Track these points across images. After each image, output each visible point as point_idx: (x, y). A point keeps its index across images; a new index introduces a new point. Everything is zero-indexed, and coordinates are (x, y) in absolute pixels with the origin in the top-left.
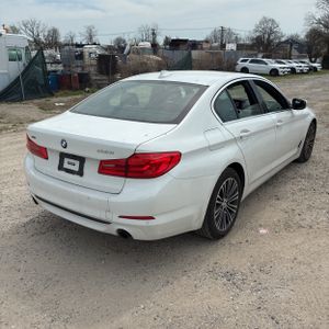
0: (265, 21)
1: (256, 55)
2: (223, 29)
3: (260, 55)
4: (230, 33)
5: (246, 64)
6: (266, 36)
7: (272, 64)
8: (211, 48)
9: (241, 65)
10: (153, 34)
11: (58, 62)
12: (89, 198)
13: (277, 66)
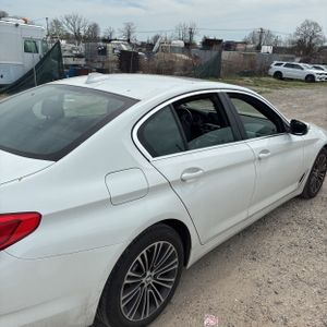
0: (308, 24)
1: (293, 59)
2: (262, 31)
3: (298, 59)
4: (269, 35)
5: (281, 68)
6: (308, 40)
7: (309, 69)
8: (246, 50)
9: (274, 68)
10: (191, 33)
11: (79, 56)
13: (314, 71)
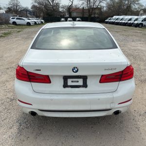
5: (15, 20)
7: (27, 20)
12: (99, 99)
